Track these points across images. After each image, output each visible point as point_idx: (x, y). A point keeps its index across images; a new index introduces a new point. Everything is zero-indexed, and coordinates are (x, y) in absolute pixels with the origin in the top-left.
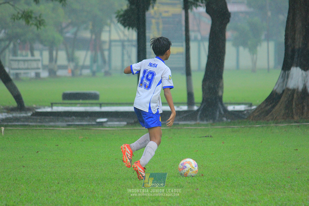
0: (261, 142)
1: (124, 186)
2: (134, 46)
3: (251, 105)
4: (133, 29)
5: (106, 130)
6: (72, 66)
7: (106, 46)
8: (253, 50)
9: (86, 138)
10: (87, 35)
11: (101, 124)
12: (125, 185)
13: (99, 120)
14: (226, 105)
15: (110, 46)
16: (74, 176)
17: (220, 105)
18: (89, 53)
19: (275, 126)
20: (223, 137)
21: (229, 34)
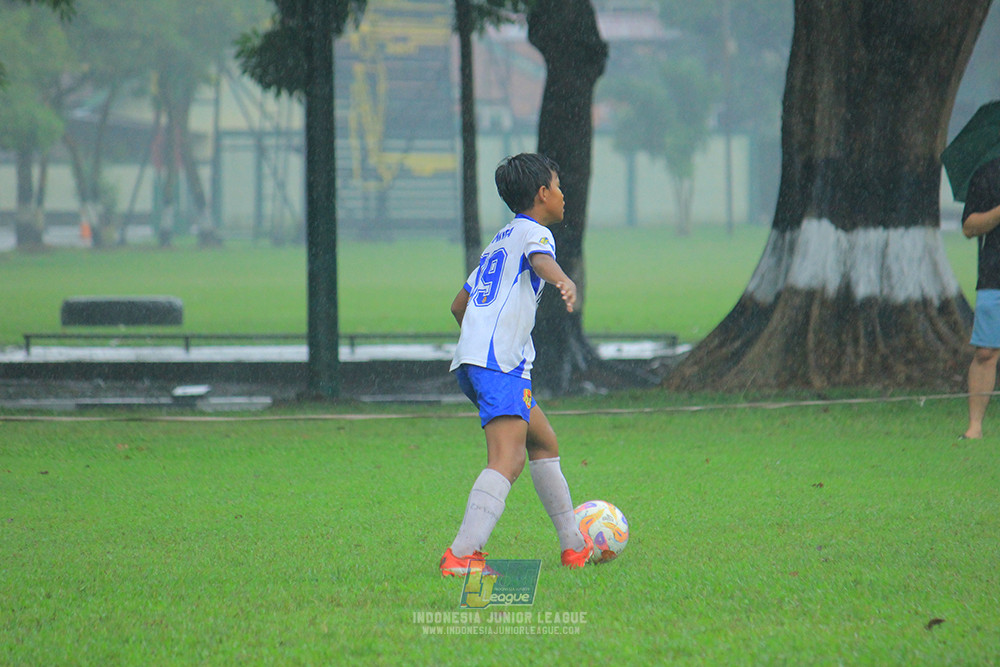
0: (707, 460)
1: (262, 605)
2: (297, 150)
3: (673, 341)
4: (291, 94)
5: (206, 422)
6: (92, 213)
7: (206, 151)
8: (680, 164)
9: (139, 449)
10: (142, 113)
11: (188, 403)
12: (267, 601)
13: (180, 391)
14: (592, 342)
15: (218, 149)
16: (101, 573)
17: (573, 342)
18: (150, 173)
19: (750, 408)
20: (586, 444)
21: (602, 112)
